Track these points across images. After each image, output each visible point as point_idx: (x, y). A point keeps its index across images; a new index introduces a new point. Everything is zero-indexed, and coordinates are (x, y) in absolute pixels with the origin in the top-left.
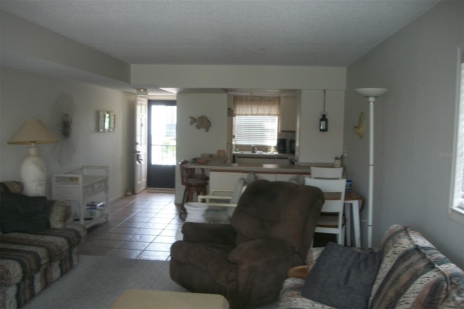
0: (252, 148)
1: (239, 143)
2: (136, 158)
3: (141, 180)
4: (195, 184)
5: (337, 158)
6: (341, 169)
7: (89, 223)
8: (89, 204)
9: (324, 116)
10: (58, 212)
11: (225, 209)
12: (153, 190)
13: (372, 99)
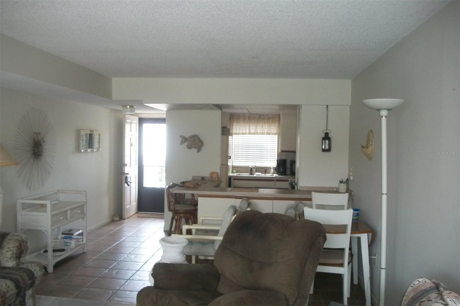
0: (250, 169)
1: (236, 164)
2: (124, 181)
3: (130, 204)
4: (182, 211)
5: (341, 181)
6: (347, 194)
7: (60, 256)
8: (65, 232)
9: (327, 134)
10: (9, 248)
11: (213, 242)
12: (144, 214)
13: (384, 113)
